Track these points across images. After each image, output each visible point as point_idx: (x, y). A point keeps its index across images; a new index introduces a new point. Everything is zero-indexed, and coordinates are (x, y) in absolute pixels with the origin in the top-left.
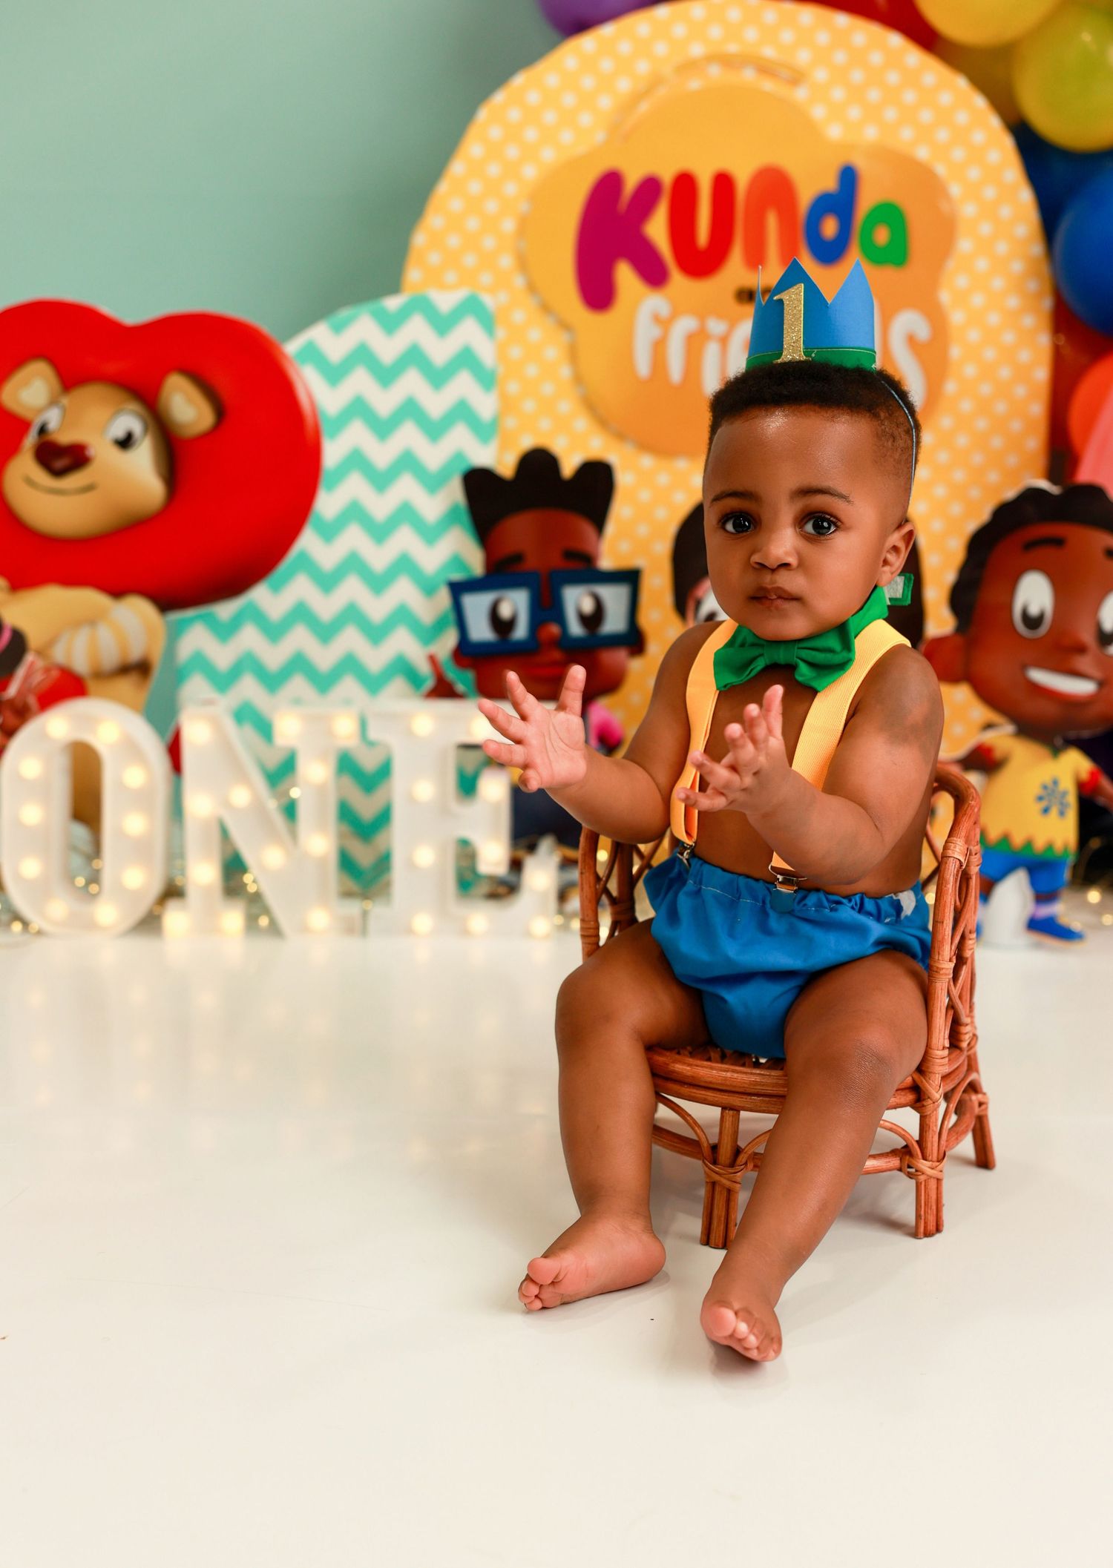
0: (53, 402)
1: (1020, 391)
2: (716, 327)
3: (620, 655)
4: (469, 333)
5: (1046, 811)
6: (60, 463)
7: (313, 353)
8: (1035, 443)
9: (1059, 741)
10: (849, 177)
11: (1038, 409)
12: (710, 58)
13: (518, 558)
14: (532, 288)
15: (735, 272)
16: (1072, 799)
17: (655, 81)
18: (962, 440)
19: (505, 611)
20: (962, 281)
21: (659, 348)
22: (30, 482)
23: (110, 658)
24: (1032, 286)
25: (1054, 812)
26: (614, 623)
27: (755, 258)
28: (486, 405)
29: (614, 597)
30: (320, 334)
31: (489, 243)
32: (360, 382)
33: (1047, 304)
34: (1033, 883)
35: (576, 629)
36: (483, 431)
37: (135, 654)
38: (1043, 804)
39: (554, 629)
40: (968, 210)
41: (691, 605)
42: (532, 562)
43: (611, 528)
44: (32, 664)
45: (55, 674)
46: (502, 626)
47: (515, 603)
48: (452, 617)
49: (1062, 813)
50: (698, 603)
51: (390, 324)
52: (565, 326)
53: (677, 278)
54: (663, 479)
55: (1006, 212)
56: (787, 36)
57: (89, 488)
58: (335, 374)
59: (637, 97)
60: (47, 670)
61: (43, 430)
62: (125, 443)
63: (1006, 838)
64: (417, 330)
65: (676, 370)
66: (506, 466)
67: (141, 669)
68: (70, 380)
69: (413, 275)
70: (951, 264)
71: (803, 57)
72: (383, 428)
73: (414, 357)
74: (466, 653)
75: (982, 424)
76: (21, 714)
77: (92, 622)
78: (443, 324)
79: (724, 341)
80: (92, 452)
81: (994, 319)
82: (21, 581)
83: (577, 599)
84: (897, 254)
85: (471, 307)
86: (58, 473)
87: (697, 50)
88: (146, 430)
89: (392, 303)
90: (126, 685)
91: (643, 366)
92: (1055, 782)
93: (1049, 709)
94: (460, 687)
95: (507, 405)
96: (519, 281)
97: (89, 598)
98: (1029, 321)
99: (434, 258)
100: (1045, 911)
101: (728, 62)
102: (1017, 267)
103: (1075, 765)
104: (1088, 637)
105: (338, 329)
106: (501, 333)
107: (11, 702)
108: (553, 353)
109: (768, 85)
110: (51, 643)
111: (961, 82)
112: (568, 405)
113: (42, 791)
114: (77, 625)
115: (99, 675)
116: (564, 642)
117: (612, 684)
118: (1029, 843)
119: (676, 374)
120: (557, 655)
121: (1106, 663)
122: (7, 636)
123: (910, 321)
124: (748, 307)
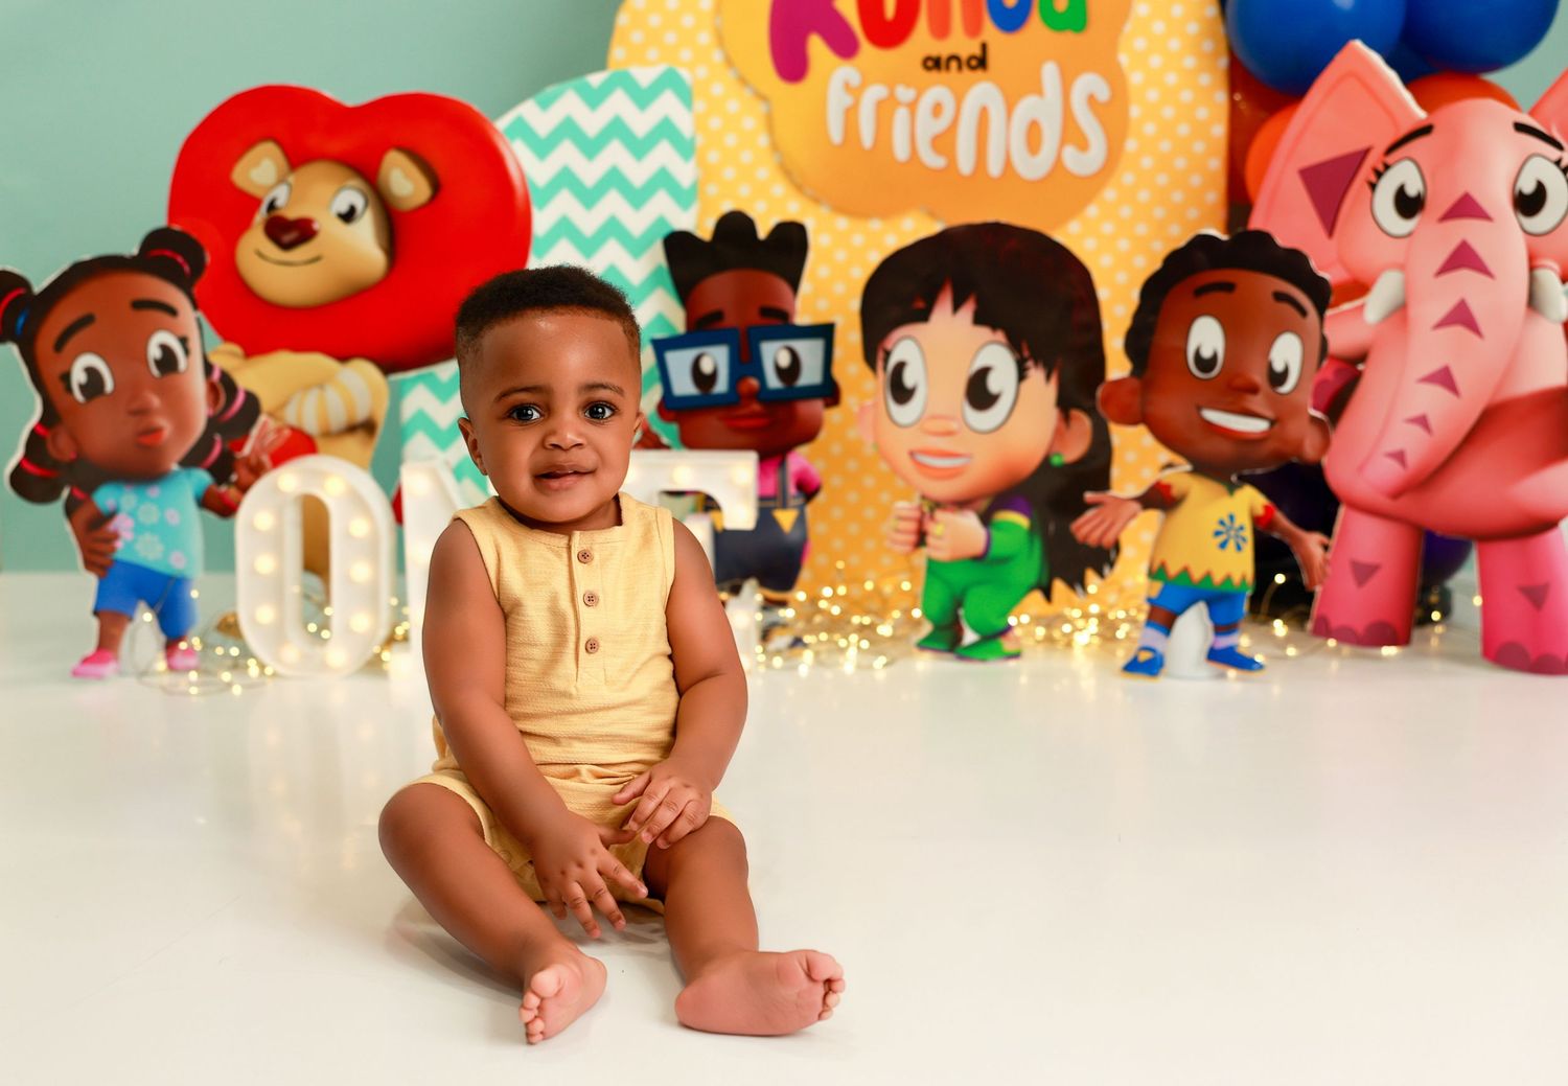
0: (281, 181)
1: (1199, 147)
2: (904, 93)
3: (818, 404)
4: (667, 105)
5: (1223, 545)
6: (288, 238)
7: (523, 129)
8: (1215, 195)
9: (1234, 478)
11: (1217, 164)
13: (718, 316)
14: (729, 62)
15: (922, 40)
16: (1248, 534)
18: (1143, 196)
19: (707, 367)
20: (1140, 44)
21: (851, 114)
22: (260, 255)
23: (338, 419)
24: (1208, 46)
25: (1231, 544)
26: (810, 375)
27: (941, 29)
28: (685, 173)
29: (810, 352)
30: (528, 110)
31: (688, 21)
32: (567, 154)
33: (1222, 63)
34: (1212, 615)
35: (774, 382)
36: (683, 197)
37: (361, 415)
38: (1221, 538)
39: (754, 382)
41: (881, 355)
42: (730, 320)
43: (806, 286)
44: (265, 424)
45: (287, 433)
46: (703, 380)
47: (716, 359)
48: (657, 373)
49: (1239, 548)
50: (888, 354)
51: (594, 99)
52: (762, 97)
53: (867, 50)
54: (858, 239)
57: (317, 259)
58: (543, 148)
60: (279, 431)
61: (272, 206)
62: (348, 216)
63: (1186, 571)
64: (619, 104)
66: (705, 232)
67: (368, 427)
68: (297, 158)
69: (617, 53)
70: (1128, 27)
72: (589, 197)
73: (617, 129)
74: (670, 407)
75: (1162, 179)
76: (257, 471)
77: (321, 386)
78: (643, 98)
79: (912, 106)
80: (316, 226)
81: (1172, 79)
82: (254, 347)
83: (774, 354)
84: (1076, 20)
85: (670, 80)
86: (287, 246)
88: (366, 204)
89: (596, 79)
90: (353, 443)
91: (836, 135)
92: (1232, 518)
93: (1224, 448)
94: (665, 440)
95: (706, 174)
96: (717, 56)
97: (316, 362)
98: (1205, 79)
99: (637, 38)
100: (1224, 642)
102: (1193, 28)
103: (1250, 500)
104: (1259, 378)
105: (545, 106)
106: (699, 105)
107: (247, 460)
108: (752, 122)
110: (283, 405)
112: (765, 172)
113: (275, 541)
114: (307, 388)
115: (328, 434)
116: (763, 395)
117: (809, 434)
118: (1208, 576)
119: (867, 139)
120: (756, 407)
121: (1277, 401)
122: (240, 399)
123: (1089, 84)
124: (934, 74)
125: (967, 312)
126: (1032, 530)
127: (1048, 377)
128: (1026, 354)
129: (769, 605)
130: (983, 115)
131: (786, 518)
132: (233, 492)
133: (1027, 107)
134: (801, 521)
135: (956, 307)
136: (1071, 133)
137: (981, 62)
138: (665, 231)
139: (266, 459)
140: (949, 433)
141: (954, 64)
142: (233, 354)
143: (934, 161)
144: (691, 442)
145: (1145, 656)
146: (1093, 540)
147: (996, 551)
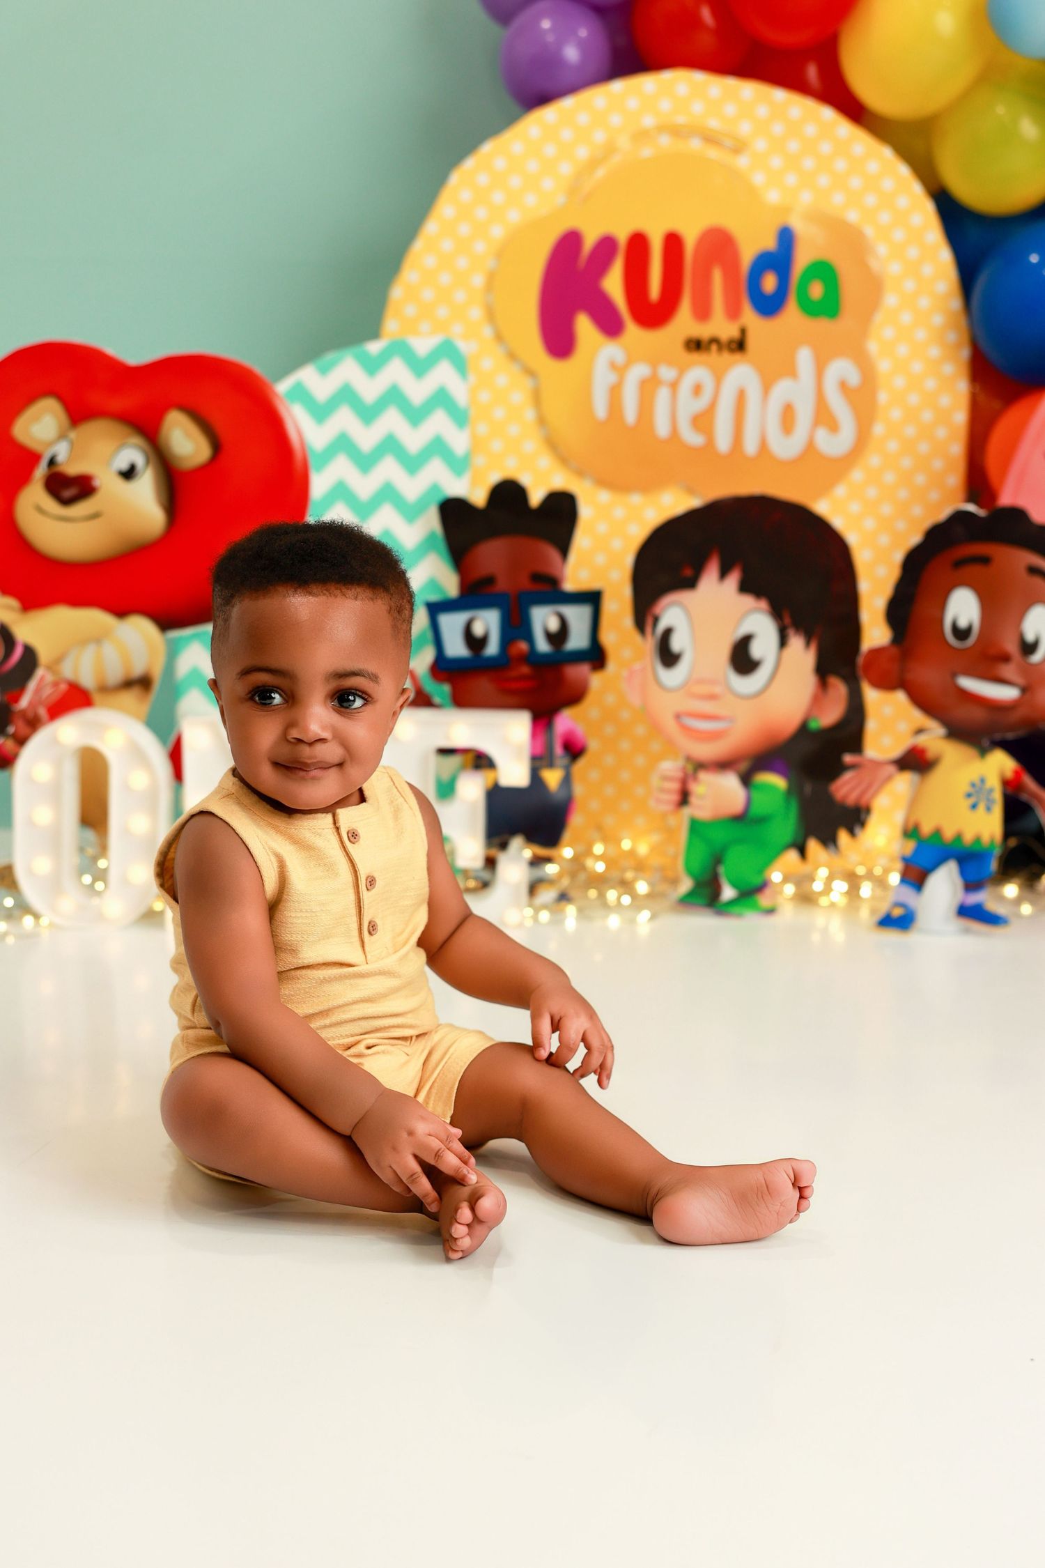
0: (62, 436)
1: (941, 433)
2: (667, 373)
3: (583, 669)
4: (444, 374)
5: (974, 806)
6: (68, 493)
7: (301, 393)
8: (955, 479)
9: (986, 742)
10: (786, 238)
11: (957, 449)
12: (663, 128)
13: (489, 581)
14: (499, 338)
15: (684, 323)
16: (998, 796)
17: (610, 149)
18: (889, 478)
19: (478, 629)
20: (888, 333)
21: (615, 392)
22: (40, 510)
23: (115, 674)
24: (952, 337)
25: (982, 807)
26: (578, 640)
27: (702, 312)
28: (459, 441)
29: (578, 617)
30: (307, 376)
31: (460, 296)
32: (344, 420)
33: (965, 353)
34: (963, 873)
35: (543, 646)
36: (458, 465)
37: (137, 670)
38: (972, 801)
39: (523, 646)
40: (894, 268)
41: (649, 621)
42: (502, 585)
44: (42, 679)
45: (63, 687)
46: (475, 643)
47: (488, 622)
49: (989, 809)
50: (656, 620)
51: (372, 367)
52: (530, 372)
53: (632, 330)
54: (619, 513)
55: (927, 270)
56: (730, 109)
57: (95, 516)
58: (321, 412)
59: (593, 163)
60: (56, 684)
61: (52, 462)
62: (129, 474)
63: (938, 832)
64: (396, 372)
65: (630, 413)
66: (479, 498)
67: (143, 683)
68: (78, 414)
69: (391, 325)
70: (879, 318)
71: (745, 128)
72: (365, 462)
73: (394, 396)
74: (443, 668)
75: (906, 463)
76: (34, 724)
77: (98, 640)
78: (420, 367)
79: (674, 386)
80: (97, 483)
81: (917, 367)
82: (31, 602)
83: (543, 619)
84: (830, 307)
85: (447, 351)
86: (66, 502)
87: (648, 121)
88: (148, 462)
89: (374, 347)
90: (130, 698)
91: (601, 410)
92: (983, 781)
93: (977, 713)
94: (437, 700)
95: (477, 444)
96: (487, 332)
97: (95, 617)
98: (948, 369)
99: (410, 310)
100: (975, 898)
101: (677, 132)
102: (938, 320)
103: (1000, 764)
104: (1012, 647)
105: (324, 371)
106: (473, 377)
107: (23, 713)
108: (520, 396)
109: (713, 153)
110: (59, 660)
111: (887, 152)
112: (532, 445)
113: (53, 793)
114: (84, 642)
115: (104, 689)
116: (532, 658)
117: (575, 696)
118: (959, 836)
119: (630, 414)
120: (525, 670)
121: (1028, 670)
122: (18, 652)
123: (841, 369)
124: (696, 356)
125: (733, 580)
126: (789, 792)
127: (808, 644)
128: (787, 620)
129: (536, 862)
130: (741, 397)
131: (552, 778)
132: (9, 745)
133: (783, 390)
134: (567, 781)
135: (724, 573)
136: (824, 417)
137: (739, 345)
138: (439, 498)
139: (42, 712)
140: (712, 697)
141: (714, 347)
142: (9, 608)
143: (693, 438)
144: (461, 701)
145: (897, 912)
146: (851, 800)
147: (756, 810)
